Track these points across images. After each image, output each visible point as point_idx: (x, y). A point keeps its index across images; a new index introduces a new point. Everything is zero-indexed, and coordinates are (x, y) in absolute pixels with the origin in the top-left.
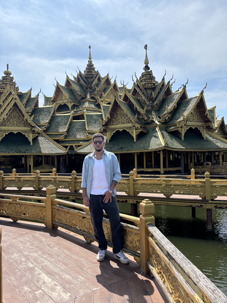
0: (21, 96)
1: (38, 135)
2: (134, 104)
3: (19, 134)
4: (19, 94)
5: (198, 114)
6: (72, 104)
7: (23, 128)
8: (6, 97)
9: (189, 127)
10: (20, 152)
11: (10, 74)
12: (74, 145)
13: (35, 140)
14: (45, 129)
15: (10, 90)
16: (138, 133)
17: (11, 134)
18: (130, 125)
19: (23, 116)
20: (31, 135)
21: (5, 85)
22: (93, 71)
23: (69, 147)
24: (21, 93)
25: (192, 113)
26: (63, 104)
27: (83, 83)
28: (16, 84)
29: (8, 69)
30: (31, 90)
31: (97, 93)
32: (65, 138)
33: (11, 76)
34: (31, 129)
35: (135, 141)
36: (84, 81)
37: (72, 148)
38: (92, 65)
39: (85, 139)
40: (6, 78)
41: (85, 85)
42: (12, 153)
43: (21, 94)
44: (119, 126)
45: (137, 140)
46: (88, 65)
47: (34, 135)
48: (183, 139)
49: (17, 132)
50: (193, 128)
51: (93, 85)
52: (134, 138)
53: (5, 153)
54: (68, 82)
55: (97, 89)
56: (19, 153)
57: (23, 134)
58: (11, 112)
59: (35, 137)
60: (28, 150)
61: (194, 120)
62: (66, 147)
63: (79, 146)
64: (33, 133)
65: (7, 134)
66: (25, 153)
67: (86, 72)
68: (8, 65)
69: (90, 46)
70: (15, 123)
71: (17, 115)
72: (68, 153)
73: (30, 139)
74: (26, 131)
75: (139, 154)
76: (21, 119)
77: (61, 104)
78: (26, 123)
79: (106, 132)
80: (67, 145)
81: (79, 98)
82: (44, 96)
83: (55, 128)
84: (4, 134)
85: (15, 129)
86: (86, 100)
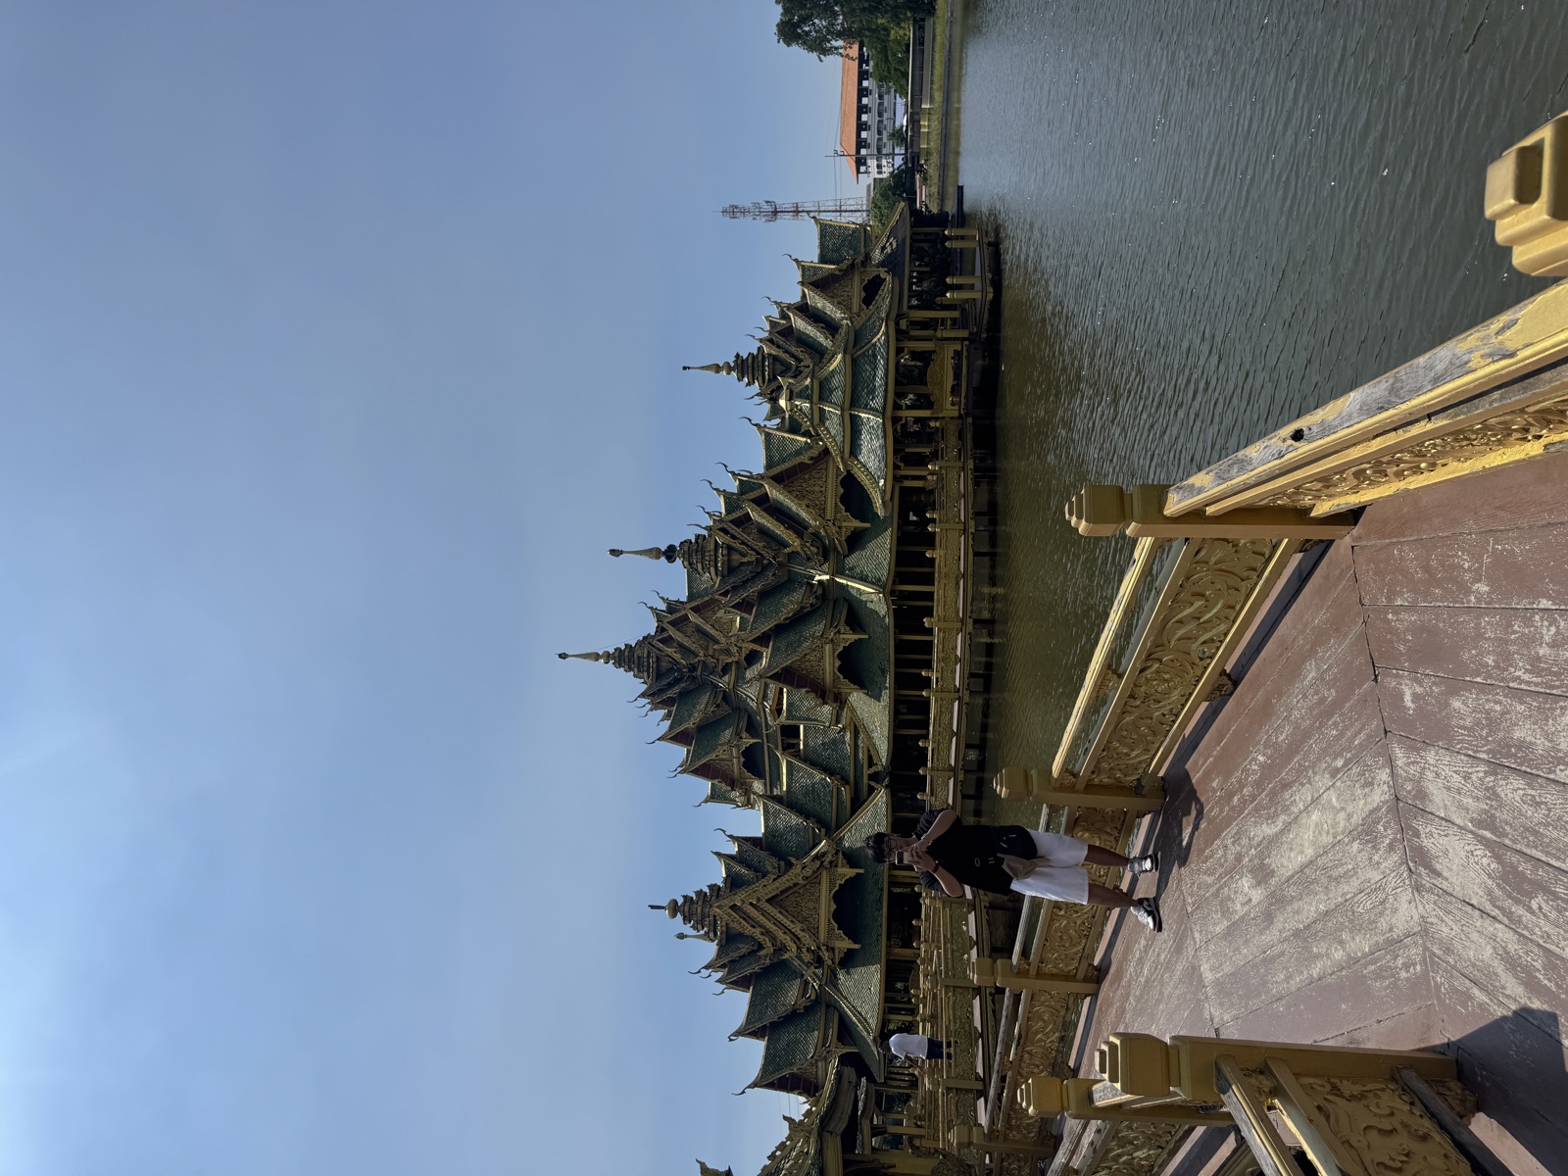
0: (733, 882)
1: (841, 853)
2: (775, 623)
3: (837, 897)
4: (728, 885)
5: (807, 476)
6: (744, 734)
7: (824, 887)
8: (741, 920)
9: (839, 504)
10: (880, 901)
11: (675, 902)
12: (866, 772)
13: (852, 858)
14: (823, 830)
15: (725, 908)
16: (848, 628)
17: (837, 916)
18: (828, 647)
19: (795, 885)
20: (840, 870)
21: (707, 919)
22: (638, 652)
23: (872, 784)
24: (726, 879)
25: (807, 506)
26: (742, 760)
27: (676, 690)
28: (701, 890)
29: (663, 908)
30: (718, 854)
31: (713, 657)
32: (848, 783)
33: (680, 901)
34: (826, 868)
35: (866, 637)
36: (670, 685)
37: (874, 777)
38: (616, 654)
39: (853, 732)
40: (687, 914)
41: (683, 685)
42: (882, 919)
43: (729, 880)
44: (829, 666)
45: (864, 631)
46: (619, 663)
47: (840, 865)
48: (868, 525)
49: (832, 904)
50: (842, 491)
51: (684, 662)
52: (860, 639)
53: (881, 935)
54: (678, 737)
55: (702, 658)
56: (881, 903)
57: (837, 888)
58: (787, 911)
59: (845, 861)
60: (877, 882)
61: (823, 489)
62: (871, 790)
63: (870, 758)
64: (836, 866)
65: (836, 926)
66: (882, 890)
67: (641, 675)
68: (652, 907)
69: (560, 656)
70: (811, 905)
71: (793, 899)
72: (886, 787)
73: (851, 872)
74: (832, 883)
75: (897, 631)
76: (801, 891)
77: (741, 764)
78: (813, 880)
79: (840, 694)
80: (865, 789)
81: (726, 709)
82: (706, 801)
83: (820, 803)
84: (837, 932)
85: (825, 907)
86: (732, 693)
